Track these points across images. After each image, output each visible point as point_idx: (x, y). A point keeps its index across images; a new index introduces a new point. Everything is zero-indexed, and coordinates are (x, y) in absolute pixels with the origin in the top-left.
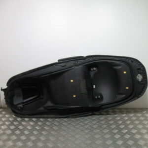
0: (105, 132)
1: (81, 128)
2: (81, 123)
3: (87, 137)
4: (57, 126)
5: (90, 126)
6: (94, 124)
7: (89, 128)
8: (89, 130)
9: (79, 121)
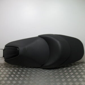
0: (57, 78)
1: (42, 75)
2: (43, 72)
3: (46, 81)
4: (29, 74)
5: (48, 74)
6: (50, 73)
7: (47, 75)
8: (47, 77)
9: (42, 71)
